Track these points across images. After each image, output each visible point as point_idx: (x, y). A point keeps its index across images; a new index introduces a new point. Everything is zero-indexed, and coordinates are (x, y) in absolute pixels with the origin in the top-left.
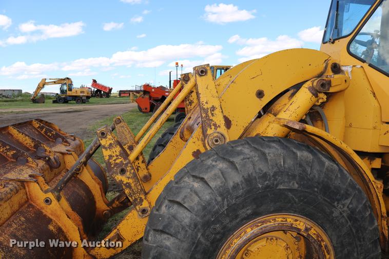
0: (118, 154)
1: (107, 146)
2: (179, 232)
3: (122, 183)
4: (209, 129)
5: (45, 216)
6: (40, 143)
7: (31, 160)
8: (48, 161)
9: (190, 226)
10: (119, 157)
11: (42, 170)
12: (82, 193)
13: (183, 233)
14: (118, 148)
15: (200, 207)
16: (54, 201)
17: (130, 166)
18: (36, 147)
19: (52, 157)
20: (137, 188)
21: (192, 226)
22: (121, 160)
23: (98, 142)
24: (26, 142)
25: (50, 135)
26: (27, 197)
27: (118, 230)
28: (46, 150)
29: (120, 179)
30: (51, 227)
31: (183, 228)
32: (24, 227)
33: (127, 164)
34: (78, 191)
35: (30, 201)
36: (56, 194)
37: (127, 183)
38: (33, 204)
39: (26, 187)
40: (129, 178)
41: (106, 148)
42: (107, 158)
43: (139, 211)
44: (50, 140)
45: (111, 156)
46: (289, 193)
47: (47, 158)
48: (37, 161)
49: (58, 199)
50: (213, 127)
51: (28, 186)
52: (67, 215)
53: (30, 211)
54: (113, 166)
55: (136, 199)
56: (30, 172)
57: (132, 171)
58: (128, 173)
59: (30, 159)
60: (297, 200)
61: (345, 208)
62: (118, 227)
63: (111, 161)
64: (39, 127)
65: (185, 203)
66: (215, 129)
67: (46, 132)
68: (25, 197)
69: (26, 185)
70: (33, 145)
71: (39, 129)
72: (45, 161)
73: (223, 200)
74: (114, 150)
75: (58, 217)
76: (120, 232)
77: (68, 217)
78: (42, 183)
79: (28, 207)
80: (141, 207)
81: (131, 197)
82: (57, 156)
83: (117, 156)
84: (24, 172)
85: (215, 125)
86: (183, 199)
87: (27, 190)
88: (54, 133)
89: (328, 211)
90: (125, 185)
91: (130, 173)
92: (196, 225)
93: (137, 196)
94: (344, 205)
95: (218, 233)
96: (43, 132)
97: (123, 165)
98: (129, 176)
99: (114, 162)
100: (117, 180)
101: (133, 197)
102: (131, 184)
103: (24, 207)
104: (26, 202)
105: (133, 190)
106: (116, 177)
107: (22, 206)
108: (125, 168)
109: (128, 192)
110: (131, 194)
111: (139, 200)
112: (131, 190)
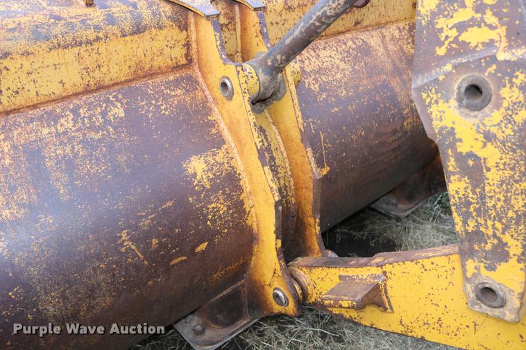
5: (213, 124)
10: (492, 20)
16: (239, 97)
20: (507, 200)
22: (493, 35)
26: (187, 55)
27: (385, 273)
29: (450, 125)
30: (196, 165)
32: (98, 136)
33: (508, 70)
35: (196, 68)
36: (263, 76)
37: (471, 155)
38: (201, 80)
39: (192, 28)
40: (489, 137)
42: (429, 4)
43: (470, 280)
51: (196, 25)
53: (166, 98)
55: (477, 236)
58: (497, 116)
62: (388, 268)
63: (441, 23)
69: (191, 20)
76: (389, 283)
78: (253, 30)
79: (177, 83)
80: (484, 272)
81: (466, 216)
83: (480, 7)
90: (461, 158)
91: (508, 119)
93: (489, 227)
97: (488, 65)
98: (494, 130)
99: (454, 33)
100: (437, 124)
101: (471, 224)
102: (488, 170)
103: (158, 79)
104: (177, 68)
105: (483, 197)
106: (434, 108)
107: (151, 74)
108: (492, 86)
109: (462, 192)
110: (468, 204)
111: (489, 247)
112: (474, 193)
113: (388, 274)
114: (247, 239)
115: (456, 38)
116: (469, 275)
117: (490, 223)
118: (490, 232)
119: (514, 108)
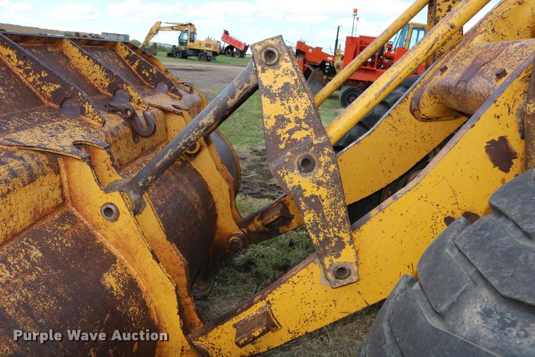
0: (302, 115)
1: (275, 89)
3: (301, 195)
5: (101, 246)
6: (122, 82)
7: (91, 110)
8: (131, 120)
10: (306, 126)
11: (113, 135)
12: (193, 195)
14: (303, 100)
16: (126, 216)
17: (329, 154)
18: (114, 88)
19: (140, 114)
20: (336, 213)
22: (308, 133)
23: (252, 78)
24: (94, 76)
25: (147, 75)
26: (62, 195)
27: (268, 302)
28: (132, 97)
29: (297, 184)
30: (110, 280)
32: (33, 277)
33: (320, 148)
34: (185, 192)
35: (69, 204)
36: (134, 197)
37: (313, 196)
38: (76, 213)
39: (63, 171)
40: (319, 184)
41: (272, 97)
42: (270, 123)
43: (328, 270)
44: (145, 85)
45: (281, 120)
47: (129, 113)
48: (105, 115)
49: (136, 211)
51: (67, 168)
52: (152, 252)
54: (282, 146)
55: (327, 240)
56: (80, 135)
57: (333, 167)
58: (321, 172)
59: (89, 108)
62: (269, 297)
63: (279, 132)
64: (127, 57)
67: (139, 69)
68: (56, 194)
69: (62, 165)
70: (107, 84)
71: (127, 62)
72: (124, 118)
74: (292, 103)
75: (130, 253)
76: (273, 308)
77: (155, 257)
78: (104, 165)
79: (62, 220)
80: (335, 261)
81: (317, 233)
82: (152, 113)
83: (298, 121)
84: (66, 132)
87: (65, 178)
88: (155, 72)
90: (307, 200)
91: (326, 171)
93: (331, 233)
96: (133, 68)
97: (310, 147)
98: (321, 179)
99: (287, 135)
100: (290, 186)
101: (321, 235)
102: (323, 201)
103: (49, 219)
104: (58, 207)
105: (324, 217)
106: (286, 178)
107: (43, 217)
108: (315, 157)
109: (312, 219)
110: (317, 224)
111: (333, 244)
112: (318, 216)
113: (271, 302)
115: (289, 138)
116: (327, 267)
117: (331, 230)
118: (332, 236)
119: (327, 165)
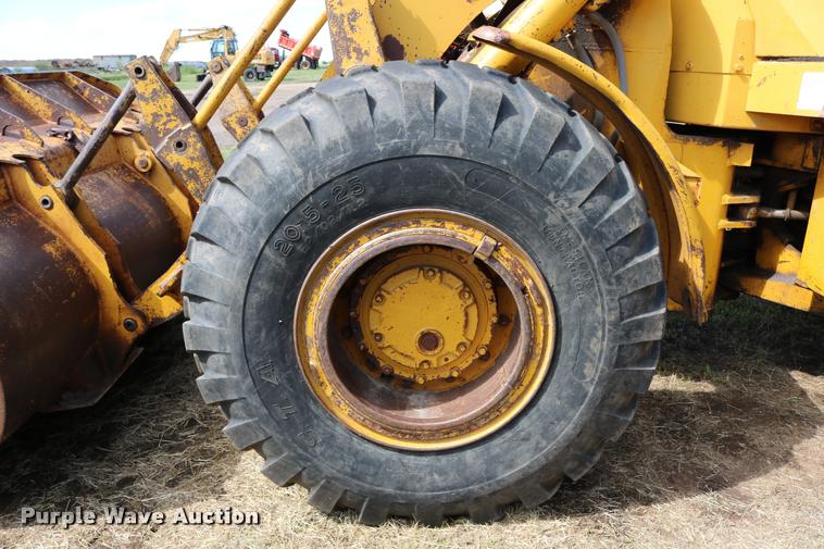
0: (169, 110)
1: (147, 95)
2: (226, 237)
3: (181, 169)
4: (345, 59)
5: (43, 229)
6: (65, 110)
8: (71, 141)
9: (244, 225)
10: (173, 117)
11: (52, 153)
13: (233, 237)
14: (168, 99)
15: (263, 188)
16: (59, 205)
17: (194, 136)
18: (59, 117)
20: (210, 180)
21: (249, 225)
22: (176, 123)
24: (38, 108)
25: (100, 102)
26: (8, 193)
28: (75, 122)
29: (175, 161)
30: (49, 248)
31: (234, 228)
33: (187, 132)
34: (136, 204)
35: (15, 201)
37: (190, 169)
38: (21, 207)
39: (6, 176)
40: (192, 159)
41: (146, 100)
42: (149, 119)
45: (156, 116)
46: (445, 167)
48: (46, 138)
50: (354, 55)
51: (10, 173)
53: (10, 218)
54: (161, 135)
56: (18, 150)
57: (199, 145)
58: (191, 150)
60: (463, 182)
61: (575, 209)
63: (156, 125)
65: (236, 179)
66: (357, 58)
67: (91, 97)
68: (3, 192)
70: (50, 114)
71: (77, 91)
72: (65, 140)
73: (306, 173)
74: (161, 103)
79: (9, 210)
81: (200, 196)
83: (168, 115)
85: (358, 50)
86: (234, 173)
87: (8, 180)
88: (106, 98)
89: (534, 210)
90: (187, 173)
91: (195, 149)
92: (255, 224)
94: (571, 202)
95: (300, 241)
96: (85, 96)
97: (180, 133)
98: (193, 155)
99: (162, 127)
100: (171, 164)
102: (198, 171)
104: (6, 201)
105: (202, 184)
106: (168, 158)
108: (185, 140)
109: (193, 187)
110: (198, 191)
112: (198, 184)
114: (93, 293)
119: (195, 143)
